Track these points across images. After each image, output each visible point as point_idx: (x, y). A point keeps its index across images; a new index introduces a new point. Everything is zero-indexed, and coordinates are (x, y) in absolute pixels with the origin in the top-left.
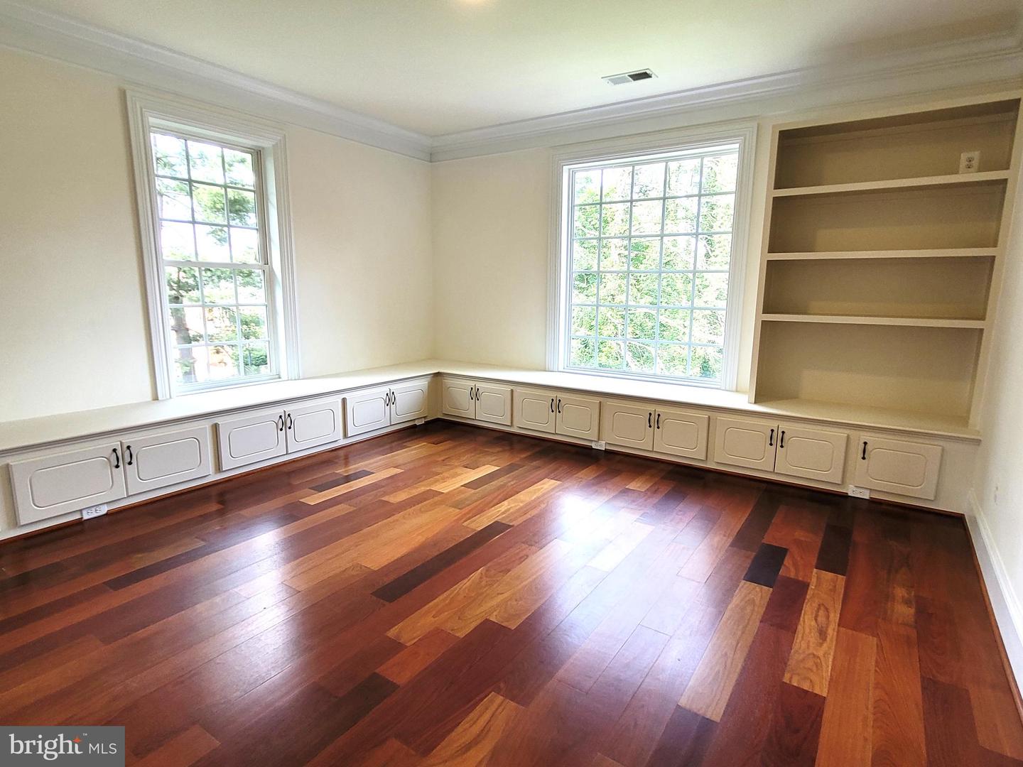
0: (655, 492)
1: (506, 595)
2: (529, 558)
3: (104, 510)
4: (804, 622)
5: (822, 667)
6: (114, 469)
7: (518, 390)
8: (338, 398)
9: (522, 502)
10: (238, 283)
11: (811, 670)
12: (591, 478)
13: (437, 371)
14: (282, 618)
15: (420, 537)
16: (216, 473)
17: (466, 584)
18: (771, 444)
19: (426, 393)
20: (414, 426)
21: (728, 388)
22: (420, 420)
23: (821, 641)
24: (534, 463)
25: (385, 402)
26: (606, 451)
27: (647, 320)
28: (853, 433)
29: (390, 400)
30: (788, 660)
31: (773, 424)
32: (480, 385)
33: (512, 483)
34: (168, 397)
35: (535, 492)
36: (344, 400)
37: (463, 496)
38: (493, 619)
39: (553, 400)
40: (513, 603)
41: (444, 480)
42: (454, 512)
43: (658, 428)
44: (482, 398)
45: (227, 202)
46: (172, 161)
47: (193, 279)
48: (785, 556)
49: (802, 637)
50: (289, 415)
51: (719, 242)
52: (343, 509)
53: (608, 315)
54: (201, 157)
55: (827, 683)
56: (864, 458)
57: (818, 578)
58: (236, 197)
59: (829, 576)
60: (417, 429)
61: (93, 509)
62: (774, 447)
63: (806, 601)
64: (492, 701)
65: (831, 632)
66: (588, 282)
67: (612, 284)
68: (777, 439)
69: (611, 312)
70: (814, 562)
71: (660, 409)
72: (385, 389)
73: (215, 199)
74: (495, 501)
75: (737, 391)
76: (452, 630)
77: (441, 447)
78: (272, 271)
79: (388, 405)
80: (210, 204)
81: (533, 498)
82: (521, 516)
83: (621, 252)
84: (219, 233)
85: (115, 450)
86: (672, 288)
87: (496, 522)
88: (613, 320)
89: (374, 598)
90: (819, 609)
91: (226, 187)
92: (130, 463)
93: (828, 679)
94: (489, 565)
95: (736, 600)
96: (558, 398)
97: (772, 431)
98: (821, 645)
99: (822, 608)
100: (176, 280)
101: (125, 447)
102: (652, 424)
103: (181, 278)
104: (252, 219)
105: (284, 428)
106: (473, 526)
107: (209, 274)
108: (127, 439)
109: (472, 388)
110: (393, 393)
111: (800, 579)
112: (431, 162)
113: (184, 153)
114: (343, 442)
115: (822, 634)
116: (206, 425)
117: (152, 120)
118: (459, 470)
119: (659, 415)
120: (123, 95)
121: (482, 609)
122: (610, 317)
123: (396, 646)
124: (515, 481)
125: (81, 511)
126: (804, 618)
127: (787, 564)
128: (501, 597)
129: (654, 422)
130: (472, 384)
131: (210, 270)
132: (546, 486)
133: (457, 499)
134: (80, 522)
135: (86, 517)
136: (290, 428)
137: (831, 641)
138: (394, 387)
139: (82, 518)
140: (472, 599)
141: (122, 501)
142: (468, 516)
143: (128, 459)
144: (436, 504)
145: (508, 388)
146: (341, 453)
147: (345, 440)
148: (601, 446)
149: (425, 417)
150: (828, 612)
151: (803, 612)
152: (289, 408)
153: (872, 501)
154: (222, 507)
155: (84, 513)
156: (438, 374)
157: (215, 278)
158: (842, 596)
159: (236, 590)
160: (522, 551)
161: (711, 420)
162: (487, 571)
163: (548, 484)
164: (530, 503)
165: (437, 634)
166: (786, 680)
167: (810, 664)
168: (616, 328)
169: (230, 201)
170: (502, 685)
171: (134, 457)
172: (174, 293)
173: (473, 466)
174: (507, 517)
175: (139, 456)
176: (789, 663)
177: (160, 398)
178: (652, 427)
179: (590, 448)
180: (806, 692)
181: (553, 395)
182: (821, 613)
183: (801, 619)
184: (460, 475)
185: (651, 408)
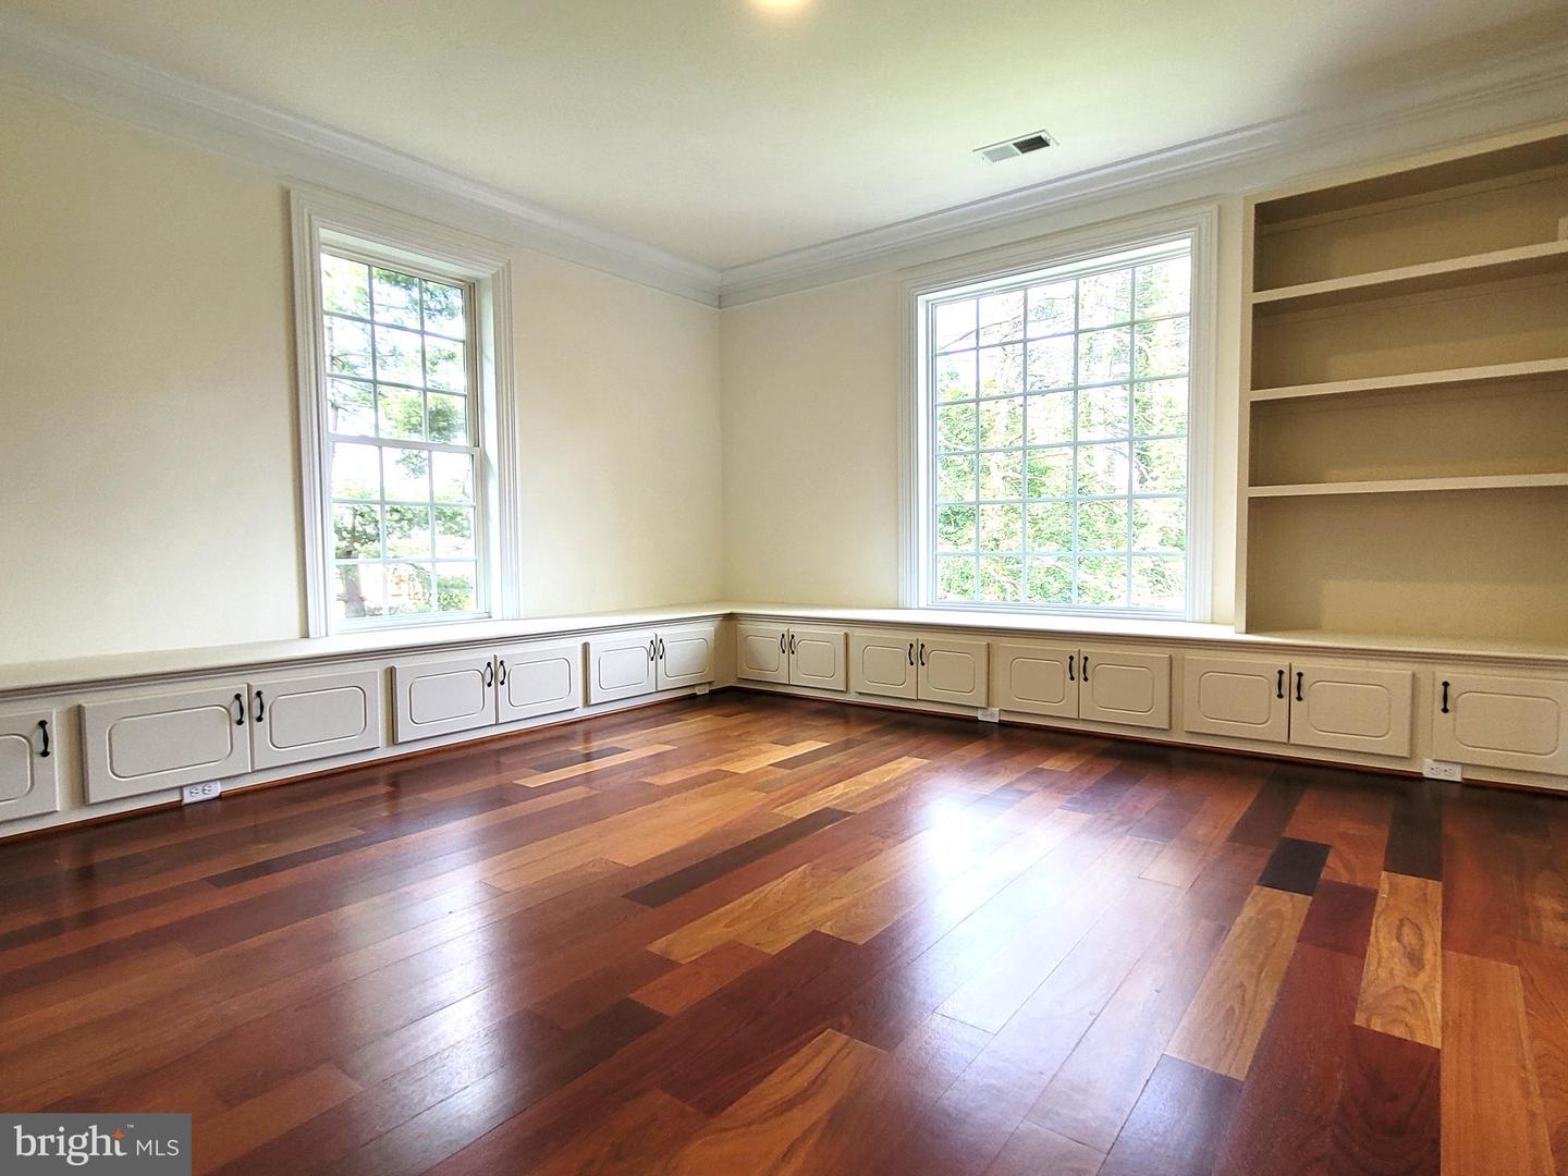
0: (1088, 772)
1: (844, 901)
2: (883, 854)
3: (216, 790)
4: (1377, 942)
5: (1423, 1004)
6: (235, 726)
7: (857, 632)
8: (578, 642)
9: (868, 784)
10: (437, 531)
11: (1405, 1010)
12: (979, 755)
13: (728, 611)
14: (477, 925)
15: (703, 826)
16: (388, 746)
17: (776, 887)
18: (1280, 696)
19: (711, 643)
20: (693, 697)
21: (1197, 619)
22: (703, 687)
23: (1415, 969)
24: (886, 738)
25: (649, 653)
26: (1002, 724)
27: (1051, 579)
28: (1422, 669)
29: (656, 651)
30: (1359, 994)
31: (1282, 662)
32: (795, 629)
33: (850, 762)
34: (324, 634)
35: (889, 772)
36: (586, 646)
37: (771, 777)
38: (825, 930)
39: (911, 645)
40: (858, 911)
41: (741, 758)
42: (758, 798)
43: (1086, 679)
44: (799, 650)
45: (425, 415)
46: (352, 360)
47: (373, 525)
48: (1327, 854)
49: (1379, 963)
50: (502, 663)
51: (1159, 457)
52: (579, 792)
53: (990, 570)
54: (393, 353)
55: (1438, 1029)
56: (1445, 710)
57: (1391, 884)
58: (440, 407)
59: (1410, 882)
60: (697, 700)
61: (200, 787)
62: (1285, 700)
63: (1376, 915)
64: (828, 1041)
65: (1432, 955)
66: (957, 524)
67: (993, 521)
68: (1291, 687)
69: (994, 566)
70: (1380, 861)
71: (1087, 649)
72: (648, 634)
73: (411, 411)
74: (825, 783)
75: (1213, 623)
76: (757, 944)
77: (734, 721)
78: (484, 458)
79: (652, 659)
80: (401, 417)
81: (886, 780)
82: (866, 802)
83: (1007, 474)
84: (414, 460)
85: (238, 697)
86: (1088, 529)
87: (827, 808)
88: (998, 577)
89: (628, 901)
90: (1400, 928)
91: (425, 391)
92: (260, 719)
93: (1439, 1022)
94: (815, 862)
95: (1249, 911)
96: (920, 641)
97: (1281, 673)
98: (1416, 975)
99: (1407, 923)
100: (350, 527)
101: (254, 692)
102: (1075, 675)
103: (357, 524)
104: (461, 438)
105: (493, 683)
106: (788, 813)
107: (396, 516)
108: (258, 681)
109: (783, 636)
110: (661, 641)
111: (1359, 884)
112: (720, 308)
113: (370, 349)
114: (582, 713)
115: (1415, 960)
116: (377, 668)
117: (325, 234)
118: (764, 747)
119: (1086, 659)
120: (286, 198)
121: (804, 919)
122: (993, 573)
123: (665, 964)
124: (854, 760)
125: (181, 788)
126: (1376, 937)
127: (1331, 865)
128: (837, 904)
129: (1079, 670)
130: (783, 628)
131: (397, 511)
132: (905, 766)
133: (761, 780)
134: (177, 807)
135: (188, 799)
136: (502, 683)
137: (1434, 967)
138: (662, 632)
139: (181, 801)
140: (789, 905)
141: (242, 778)
142: (779, 802)
143: (256, 713)
144: (728, 787)
145: (840, 631)
146: (580, 728)
147: (586, 709)
148: (993, 716)
149: (710, 683)
150: (1419, 929)
151: (1373, 929)
152: (502, 652)
153: (1468, 785)
154: (392, 789)
155: (186, 792)
156: (730, 617)
157: (405, 523)
158: (1439, 908)
159: (406, 889)
160: (872, 843)
161: (1174, 663)
162: (813, 868)
163: (908, 764)
164: (879, 787)
165: (731, 948)
166: (1360, 1020)
167: (1401, 1000)
168: (1004, 591)
169: (431, 413)
170: (845, 1020)
171: (266, 709)
172: (344, 544)
173: (787, 743)
174: (843, 803)
175: (273, 709)
176: (1360, 999)
177: (311, 636)
178: (1076, 678)
179: (975, 720)
180: (1400, 1040)
181: (912, 637)
182: (1406, 930)
183: (1372, 938)
184: (764, 752)
185: (1072, 648)
